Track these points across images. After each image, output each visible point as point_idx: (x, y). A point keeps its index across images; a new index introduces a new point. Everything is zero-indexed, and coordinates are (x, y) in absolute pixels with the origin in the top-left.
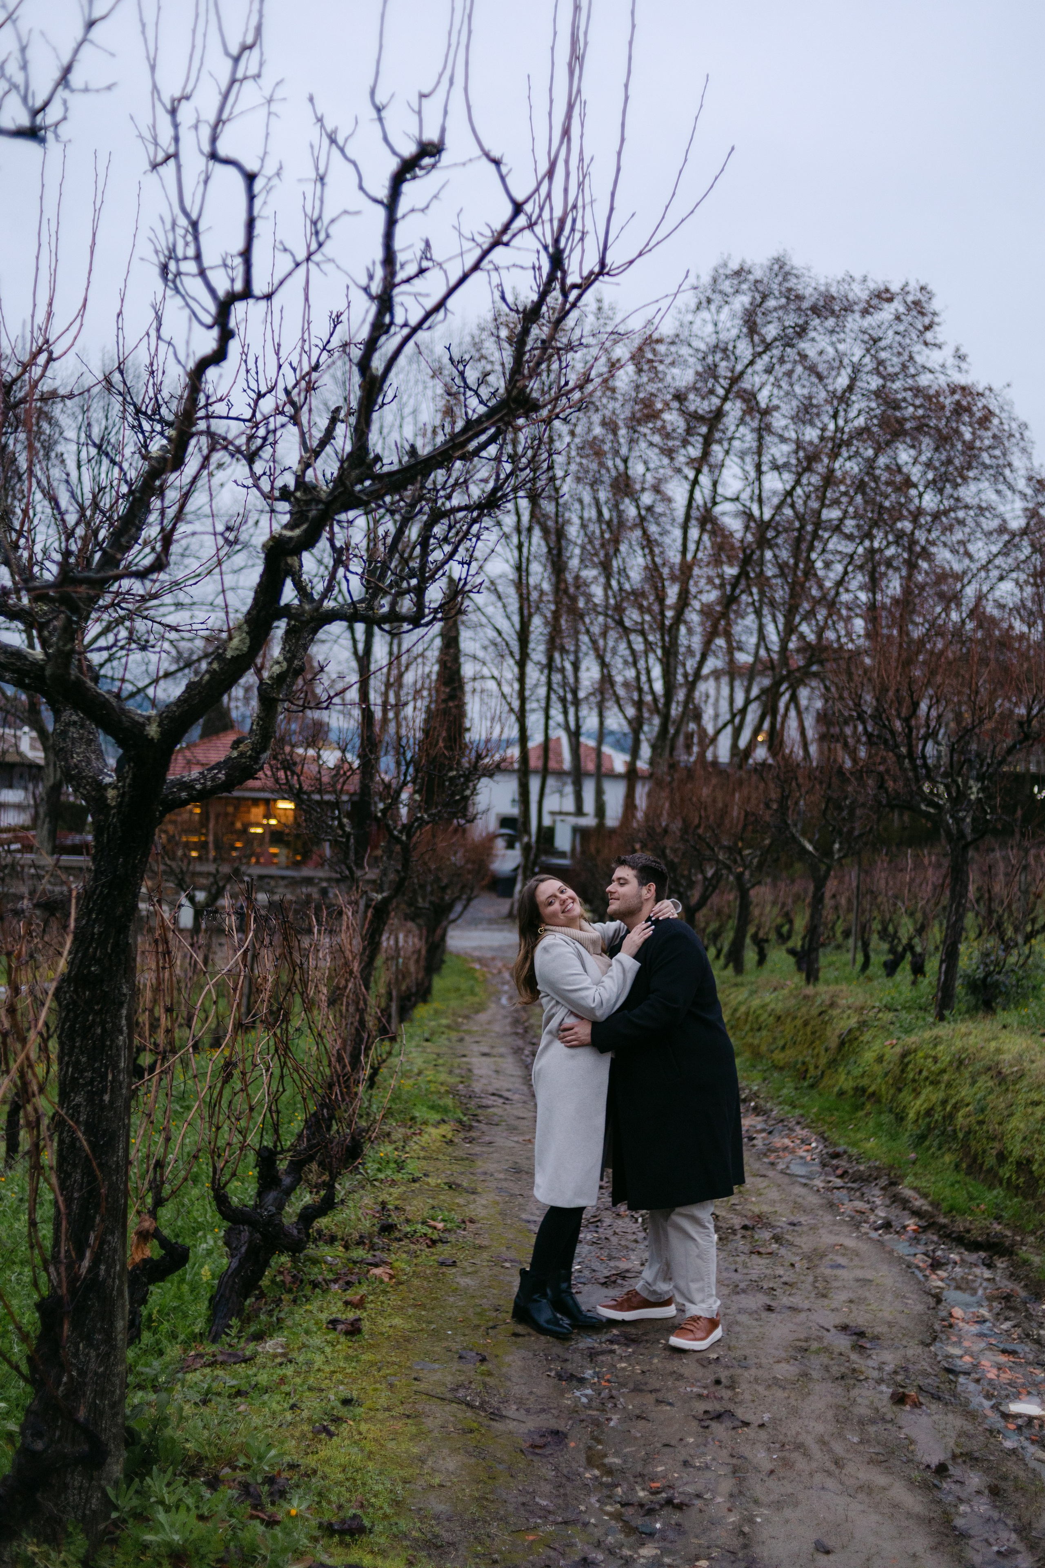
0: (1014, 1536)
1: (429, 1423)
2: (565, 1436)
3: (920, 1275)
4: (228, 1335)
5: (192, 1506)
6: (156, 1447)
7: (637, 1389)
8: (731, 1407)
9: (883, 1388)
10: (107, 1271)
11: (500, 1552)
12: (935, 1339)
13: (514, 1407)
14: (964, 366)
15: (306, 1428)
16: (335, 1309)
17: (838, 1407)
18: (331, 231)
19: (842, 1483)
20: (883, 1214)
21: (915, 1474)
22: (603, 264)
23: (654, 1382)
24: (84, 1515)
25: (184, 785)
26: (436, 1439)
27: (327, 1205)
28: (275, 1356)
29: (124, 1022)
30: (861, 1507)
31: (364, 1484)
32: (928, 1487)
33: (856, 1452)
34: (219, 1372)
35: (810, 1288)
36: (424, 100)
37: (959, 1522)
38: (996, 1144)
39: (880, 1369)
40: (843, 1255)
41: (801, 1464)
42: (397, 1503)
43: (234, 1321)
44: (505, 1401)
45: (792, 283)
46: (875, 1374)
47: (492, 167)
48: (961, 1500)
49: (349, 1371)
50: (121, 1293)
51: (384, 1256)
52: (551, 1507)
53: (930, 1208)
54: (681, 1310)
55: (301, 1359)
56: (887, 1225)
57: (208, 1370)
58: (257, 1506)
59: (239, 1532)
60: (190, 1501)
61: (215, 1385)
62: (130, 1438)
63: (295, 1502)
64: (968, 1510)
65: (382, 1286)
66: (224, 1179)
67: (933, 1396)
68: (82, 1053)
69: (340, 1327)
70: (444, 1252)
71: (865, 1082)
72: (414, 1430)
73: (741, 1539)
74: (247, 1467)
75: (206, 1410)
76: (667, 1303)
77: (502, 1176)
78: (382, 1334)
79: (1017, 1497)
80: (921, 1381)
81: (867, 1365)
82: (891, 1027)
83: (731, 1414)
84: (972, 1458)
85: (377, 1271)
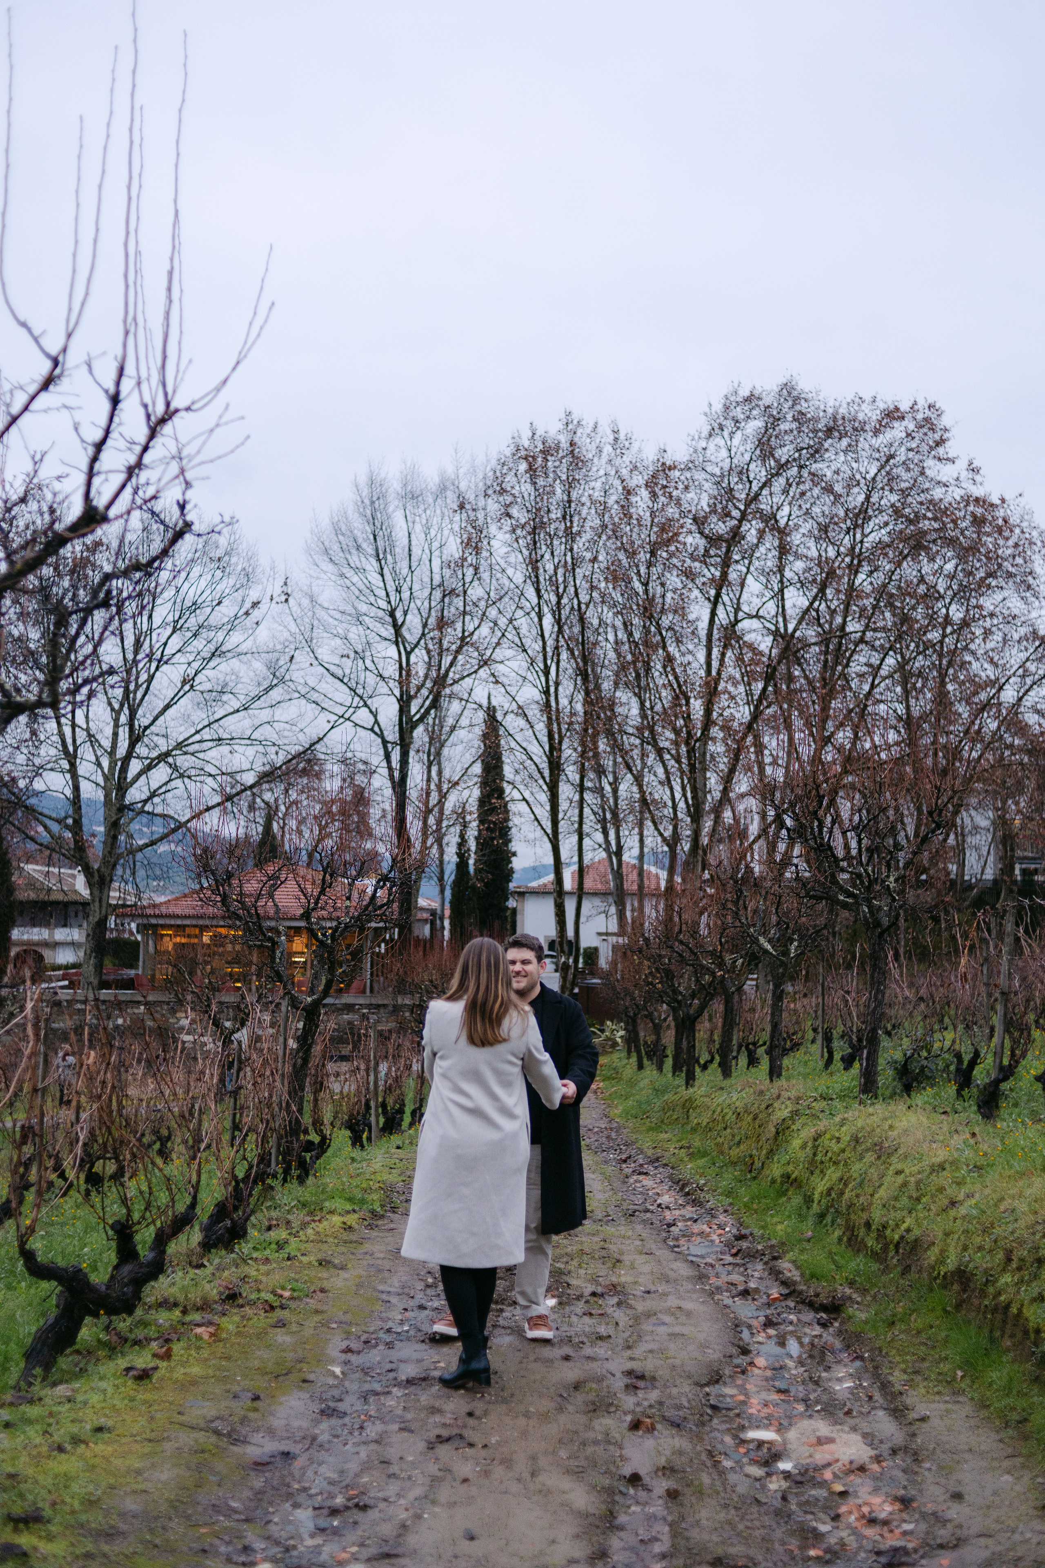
2: (294, 1458)
3: (745, 1333)
4: (31, 1383)
8: (467, 1432)
9: (628, 1417)
11: (166, 1540)
12: (715, 1381)
13: (262, 1435)
14: (978, 478)
15: (45, 1448)
16: (139, 1360)
17: (570, 1432)
19: (524, 1488)
20: (752, 1285)
21: (604, 1481)
26: (164, 1457)
28: (60, 1397)
30: (530, 1506)
32: (610, 1492)
33: (558, 1465)
35: (621, 1341)
37: (621, 1519)
38: (867, 1215)
39: (637, 1404)
40: (674, 1315)
41: (499, 1474)
42: (89, 1502)
43: (37, 1371)
44: (255, 1430)
45: (802, 406)
46: (630, 1408)
48: (636, 1502)
49: (118, 1407)
51: (216, 1319)
52: (241, 1509)
53: (797, 1278)
55: (81, 1399)
56: (746, 1293)
64: (639, 1510)
65: (198, 1344)
67: (673, 1424)
69: (131, 1373)
70: (279, 1316)
71: (790, 1168)
72: (147, 1450)
73: (400, 1531)
78: (172, 1379)
80: (670, 1413)
81: (628, 1401)
82: (821, 1115)
83: (461, 1436)
84: (673, 1470)
85: (199, 1330)
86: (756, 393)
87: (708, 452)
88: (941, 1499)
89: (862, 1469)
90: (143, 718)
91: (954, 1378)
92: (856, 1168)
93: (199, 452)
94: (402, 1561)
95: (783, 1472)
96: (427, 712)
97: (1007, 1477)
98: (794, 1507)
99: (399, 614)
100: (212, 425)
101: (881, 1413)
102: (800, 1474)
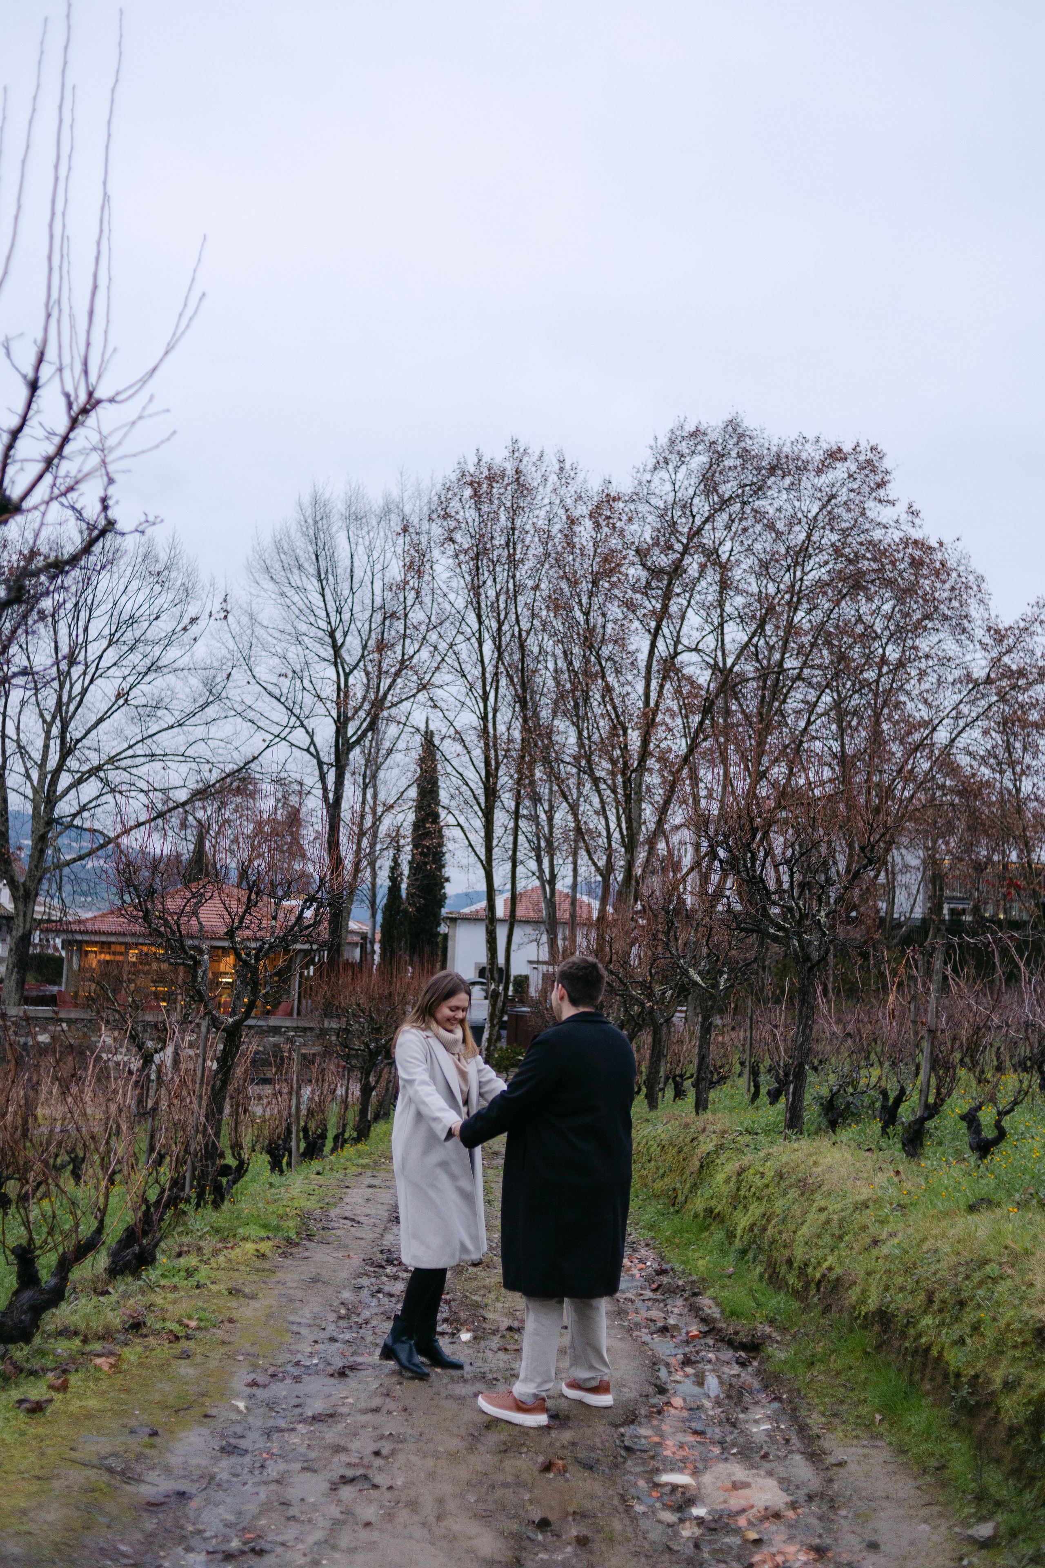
2: (190, 1498)
3: (662, 1371)
7: (292, 1460)
8: (372, 1472)
9: (540, 1458)
12: (630, 1422)
13: (158, 1473)
14: (917, 521)
16: (34, 1392)
17: (480, 1474)
19: (430, 1533)
20: (671, 1322)
23: (314, 1454)
26: (52, 1496)
30: (434, 1552)
32: (517, 1537)
33: (465, 1508)
38: (789, 1252)
41: (403, 1517)
44: (151, 1468)
45: (747, 443)
46: (541, 1448)
48: (544, 1549)
51: (117, 1349)
53: (717, 1315)
56: (665, 1330)
64: (546, 1557)
65: (97, 1375)
67: (585, 1466)
69: (24, 1406)
70: (184, 1346)
71: (713, 1203)
72: (35, 1488)
77: (294, 1285)
78: (66, 1412)
79: (599, 1547)
80: (582, 1454)
82: (746, 1150)
83: (365, 1477)
84: (584, 1515)
85: (98, 1361)
86: (702, 428)
87: (653, 485)
88: (857, 1548)
89: (777, 1516)
90: (75, 730)
91: (872, 1422)
92: (780, 1204)
93: (120, 443)
95: (697, 1518)
96: (364, 734)
97: (924, 1527)
98: (706, 1556)
99: (339, 635)
100: (134, 417)
101: (798, 1457)
102: (715, 1520)
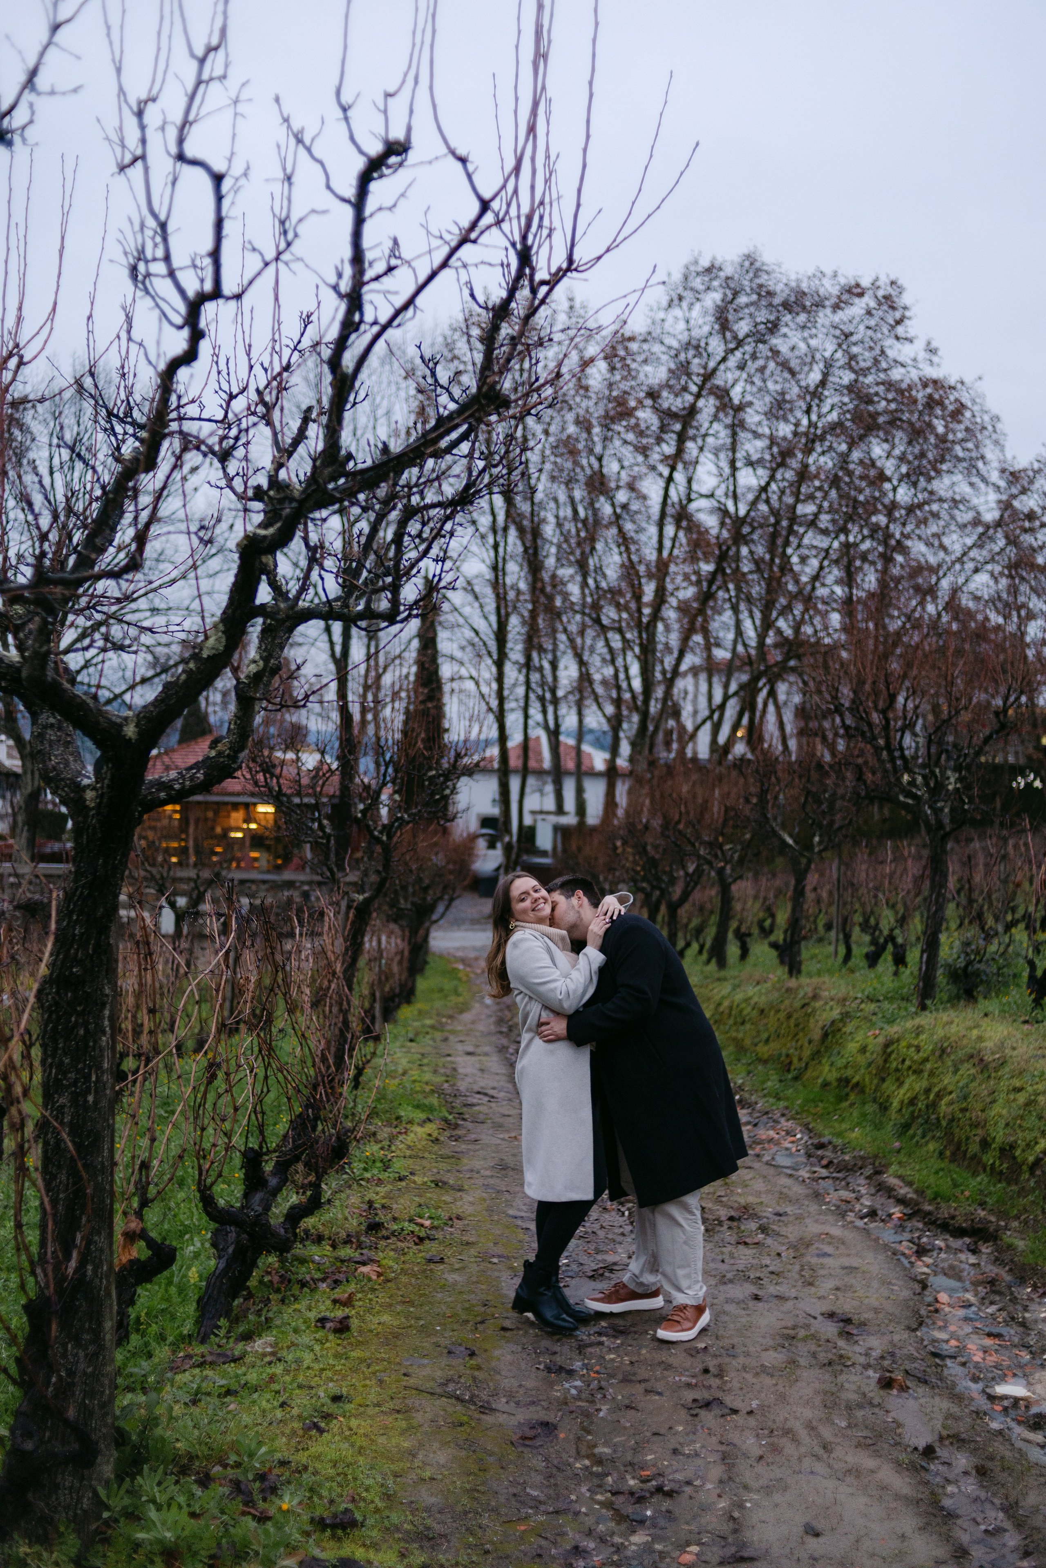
0: (1001, 1515)
1: (419, 1417)
2: (555, 1427)
3: (905, 1262)
4: (216, 1335)
5: (184, 1504)
6: (146, 1447)
7: (626, 1380)
8: (719, 1394)
9: (870, 1373)
10: (95, 1271)
11: (492, 1543)
12: (921, 1324)
13: (504, 1400)
14: (935, 359)
15: (296, 1425)
16: (323, 1308)
17: (825, 1393)
18: (300, 230)
19: (830, 1466)
20: (868, 1203)
21: (903, 1457)
22: (570, 260)
23: (643, 1372)
24: (76, 1515)
25: (162, 785)
26: (426, 1433)
27: (314, 1205)
28: (264, 1355)
29: (106, 1023)
30: (850, 1490)
31: (355, 1479)
32: (914, 1468)
33: (844, 1436)
34: (208, 1372)
35: (797, 1277)
36: (389, 99)
37: (947, 1502)
38: (979, 1131)
39: (867, 1355)
40: (829, 1243)
41: (789, 1448)
42: (388, 1497)
43: (222, 1322)
44: (495, 1394)
45: (763, 279)
46: (862, 1360)
47: (459, 165)
48: (948, 1481)
49: (337, 1368)
50: (108, 1294)
51: (372, 1254)
52: (542, 1498)
53: (914, 1196)
54: (668, 1301)
55: (290, 1357)
56: (872, 1214)
57: (197, 1371)
58: (249, 1502)
59: (232, 1530)
60: (182, 1499)
61: (204, 1385)
62: (120, 1438)
63: (287, 1498)
64: (956, 1490)
65: (370, 1285)
66: (209, 1181)
67: (919, 1380)
68: (65, 1054)
69: (328, 1325)
70: (432, 1249)
71: (849, 1072)
72: (404, 1424)
73: (731, 1524)
74: (238, 1465)
75: (194, 1410)
76: (654, 1294)
77: (488, 1173)
78: (371, 1331)
79: (1003, 1477)
80: (908, 1366)
81: (854, 1351)
82: (874, 1018)
83: (720, 1402)
84: (959, 1439)
85: (364, 1269)
86: (717, 265)
87: (667, 325)
94: (757, 1564)
